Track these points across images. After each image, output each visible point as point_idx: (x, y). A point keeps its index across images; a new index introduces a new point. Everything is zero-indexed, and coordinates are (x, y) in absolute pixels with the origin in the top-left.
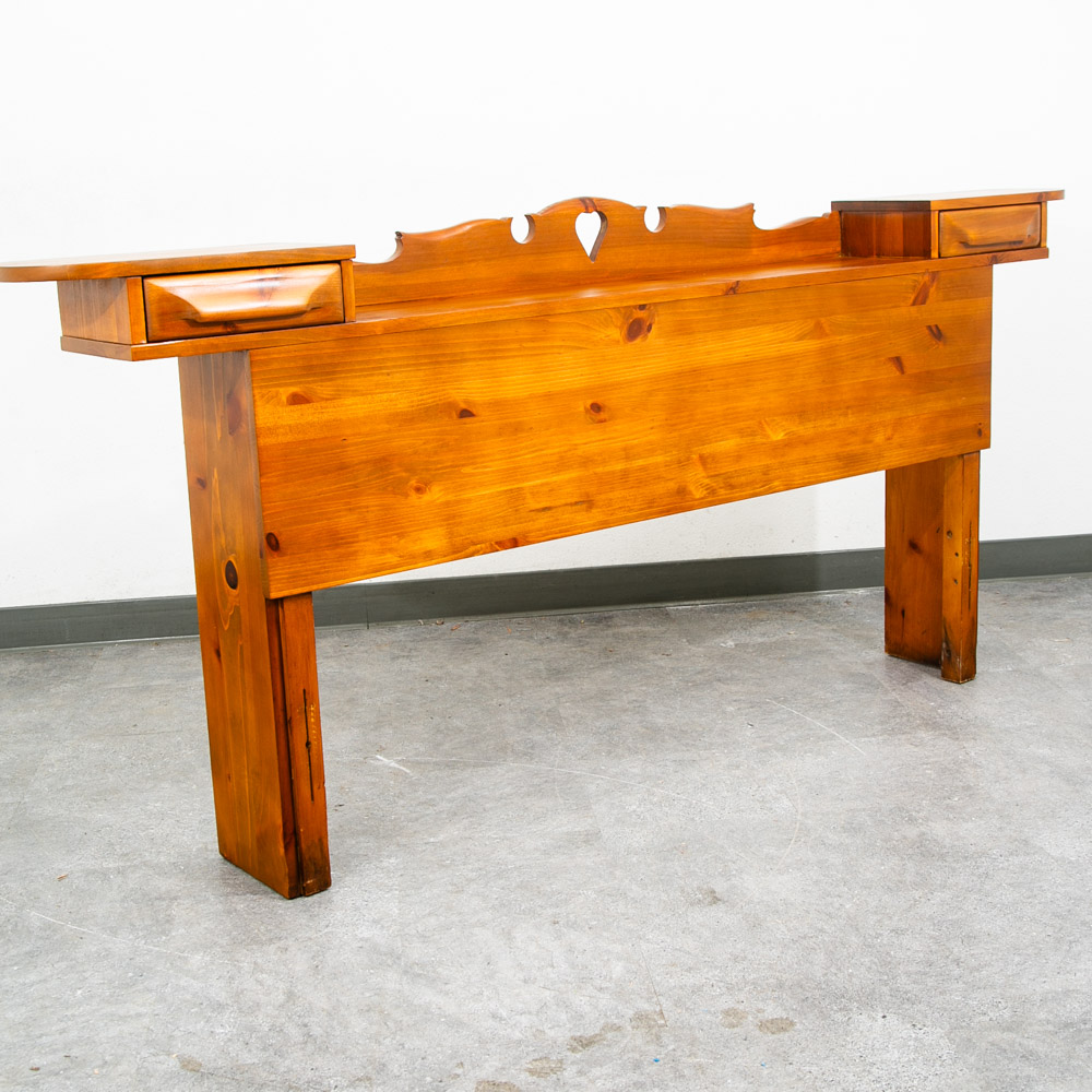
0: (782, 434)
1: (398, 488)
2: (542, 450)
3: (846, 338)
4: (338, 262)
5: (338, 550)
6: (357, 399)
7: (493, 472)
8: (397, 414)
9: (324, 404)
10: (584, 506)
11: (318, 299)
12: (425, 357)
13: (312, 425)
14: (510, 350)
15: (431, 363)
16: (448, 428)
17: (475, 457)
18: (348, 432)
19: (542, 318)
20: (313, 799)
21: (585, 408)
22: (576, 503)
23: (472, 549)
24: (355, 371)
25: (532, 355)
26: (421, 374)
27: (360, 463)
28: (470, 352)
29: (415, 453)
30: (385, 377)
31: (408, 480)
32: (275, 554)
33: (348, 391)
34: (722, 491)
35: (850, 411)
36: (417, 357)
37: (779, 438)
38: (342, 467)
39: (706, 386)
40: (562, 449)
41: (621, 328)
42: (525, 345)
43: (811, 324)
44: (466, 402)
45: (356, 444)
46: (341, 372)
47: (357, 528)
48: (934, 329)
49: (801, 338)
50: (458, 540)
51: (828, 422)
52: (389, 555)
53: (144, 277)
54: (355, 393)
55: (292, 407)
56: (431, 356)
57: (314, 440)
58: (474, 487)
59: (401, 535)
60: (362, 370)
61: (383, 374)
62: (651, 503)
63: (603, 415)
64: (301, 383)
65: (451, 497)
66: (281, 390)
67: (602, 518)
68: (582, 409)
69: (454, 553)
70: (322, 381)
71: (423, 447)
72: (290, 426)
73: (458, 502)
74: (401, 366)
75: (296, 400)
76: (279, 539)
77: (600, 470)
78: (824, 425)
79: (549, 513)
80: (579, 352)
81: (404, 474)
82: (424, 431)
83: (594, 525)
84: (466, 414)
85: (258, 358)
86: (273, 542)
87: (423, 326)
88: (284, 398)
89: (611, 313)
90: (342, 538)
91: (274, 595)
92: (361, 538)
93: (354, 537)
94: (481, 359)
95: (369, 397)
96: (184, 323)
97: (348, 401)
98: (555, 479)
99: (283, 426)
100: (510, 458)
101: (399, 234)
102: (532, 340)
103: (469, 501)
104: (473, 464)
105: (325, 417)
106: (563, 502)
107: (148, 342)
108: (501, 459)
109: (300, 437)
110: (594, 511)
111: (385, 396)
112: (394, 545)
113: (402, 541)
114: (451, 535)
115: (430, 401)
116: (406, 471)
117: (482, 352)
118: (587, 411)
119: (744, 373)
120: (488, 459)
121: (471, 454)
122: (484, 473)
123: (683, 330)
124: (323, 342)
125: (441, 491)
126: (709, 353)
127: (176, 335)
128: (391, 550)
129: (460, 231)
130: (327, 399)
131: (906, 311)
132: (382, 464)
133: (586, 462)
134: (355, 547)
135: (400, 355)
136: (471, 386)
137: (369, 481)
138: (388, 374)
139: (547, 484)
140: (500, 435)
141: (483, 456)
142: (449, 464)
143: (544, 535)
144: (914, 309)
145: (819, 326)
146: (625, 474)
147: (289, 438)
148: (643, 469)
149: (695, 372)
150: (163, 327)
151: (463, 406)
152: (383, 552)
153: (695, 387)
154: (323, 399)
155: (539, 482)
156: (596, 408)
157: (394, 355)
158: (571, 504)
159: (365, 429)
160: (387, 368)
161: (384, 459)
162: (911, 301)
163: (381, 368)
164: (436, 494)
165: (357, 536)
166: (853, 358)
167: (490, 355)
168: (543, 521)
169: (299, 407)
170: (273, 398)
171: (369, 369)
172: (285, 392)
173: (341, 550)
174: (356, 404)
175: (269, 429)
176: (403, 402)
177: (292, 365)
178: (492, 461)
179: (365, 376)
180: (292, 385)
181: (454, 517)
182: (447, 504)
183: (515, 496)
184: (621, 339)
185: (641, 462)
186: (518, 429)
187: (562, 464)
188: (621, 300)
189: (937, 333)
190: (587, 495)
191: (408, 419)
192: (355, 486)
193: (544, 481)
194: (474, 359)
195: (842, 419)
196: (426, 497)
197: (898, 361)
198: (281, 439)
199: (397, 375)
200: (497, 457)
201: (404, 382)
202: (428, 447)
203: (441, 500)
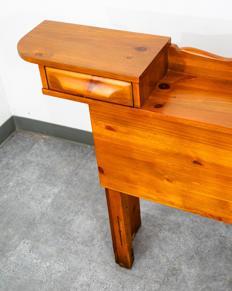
1: (158, 176)
5: (128, 184)
6: (138, 138)
7: (211, 190)
8: (159, 150)
9: (122, 134)
12: (175, 134)
13: (117, 139)
14: (228, 147)
15: (179, 137)
16: (186, 165)
17: (202, 181)
18: (134, 148)
20: (122, 245)
23: (195, 211)
24: (137, 127)
26: (173, 139)
27: (140, 161)
28: (201, 140)
29: (167, 167)
30: (153, 135)
31: (164, 175)
32: (102, 174)
33: (134, 133)
36: (171, 132)
38: (131, 159)
44: (197, 158)
45: (138, 153)
46: (130, 125)
47: (138, 181)
50: (188, 205)
52: (152, 195)
53: (45, 66)
54: (137, 135)
55: (108, 131)
56: (178, 134)
57: (118, 145)
58: (199, 191)
60: (141, 128)
61: (152, 133)
64: (111, 123)
65: (185, 189)
66: (102, 123)
69: (186, 208)
70: (122, 126)
71: (172, 166)
72: (107, 137)
73: (190, 192)
74: (161, 133)
75: (109, 128)
76: (103, 170)
81: (161, 172)
82: (173, 161)
84: (197, 162)
85: (93, 109)
86: (101, 170)
87: (175, 121)
88: (104, 126)
90: (131, 181)
93: (136, 183)
95: (145, 139)
97: (135, 137)
99: (104, 135)
104: (199, 182)
105: (123, 139)
107: (49, 89)
108: (216, 187)
109: (112, 142)
111: (153, 142)
112: (155, 193)
113: (159, 194)
114: (184, 202)
115: (177, 151)
116: (163, 171)
117: (209, 142)
120: (208, 184)
121: (199, 179)
124: (122, 112)
125: (180, 185)
130: (124, 133)
132: (150, 165)
134: (136, 186)
135: (161, 128)
136: (202, 153)
138: (155, 134)
140: (217, 178)
142: (186, 177)
147: (107, 140)
150: (52, 86)
151: (196, 160)
152: (149, 193)
154: (122, 132)
157: (158, 128)
159: (142, 150)
160: (154, 131)
161: (151, 163)
163: (150, 130)
164: (177, 185)
165: (138, 183)
167: (215, 145)
169: (111, 131)
170: (98, 124)
171: (144, 129)
172: (104, 124)
173: (131, 185)
174: (138, 139)
175: (98, 134)
176: (162, 147)
177: (107, 116)
178: (211, 185)
179: (143, 131)
180: (107, 122)
181: (187, 196)
182: (184, 191)
183: (224, 204)
186: (228, 179)
191: (164, 154)
192: (137, 167)
194: (205, 143)
196: (172, 184)
198: (103, 139)
199: (160, 136)
200: (214, 185)
201: (163, 139)
202: (174, 167)
203: (180, 188)
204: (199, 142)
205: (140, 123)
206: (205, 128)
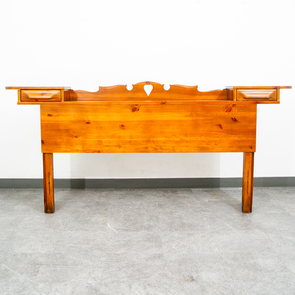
0: (179, 139)
1: (71, 136)
2: (107, 133)
3: (201, 118)
4: (60, 90)
6: (63, 117)
7: (95, 136)
8: (72, 121)
9: (55, 117)
10: (118, 147)
11: (54, 96)
12: (79, 110)
13: (52, 121)
14: (100, 111)
15: (80, 112)
16: (84, 125)
17: (90, 132)
18: (60, 123)
19: (109, 105)
20: (50, 194)
21: (119, 125)
22: (116, 146)
23: (88, 151)
25: (105, 113)
26: (78, 113)
27: (62, 130)
29: (75, 129)
31: (74, 135)
32: (43, 144)
34: (159, 150)
35: (202, 136)
36: (77, 110)
37: (178, 140)
38: (59, 130)
39: (155, 125)
40: (113, 134)
41: (130, 109)
42: (104, 110)
43: (189, 114)
44: (88, 120)
45: (62, 126)
46: (59, 111)
47: (61, 142)
48: (234, 119)
49: (186, 116)
50: (85, 149)
51: (195, 138)
52: (68, 149)
53: (21, 90)
54: (62, 115)
55: (48, 117)
56: (80, 110)
57: (53, 124)
58: (90, 138)
59: (71, 146)
60: (64, 111)
62: (137, 149)
63: (125, 128)
65: (83, 140)
66: (46, 113)
67: (123, 150)
68: (119, 126)
69: (84, 151)
70: (55, 112)
71: (77, 128)
72: (48, 120)
73: (85, 141)
74: (73, 111)
75: (49, 115)
76: (44, 142)
77: (123, 139)
78: (194, 138)
79: (109, 147)
80: (118, 113)
82: (78, 125)
83: (121, 152)
84: (88, 123)
85: (42, 106)
87: (79, 104)
88: (47, 115)
89: (128, 105)
90: (58, 144)
94: (92, 112)
95: (65, 117)
96: (27, 99)
97: (61, 117)
98: (111, 140)
99: (46, 120)
100: (99, 134)
102: (106, 109)
103: (88, 141)
105: (55, 119)
106: (113, 145)
107: (21, 101)
109: (50, 123)
110: (121, 148)
111: (69, 117)
112: (69, 147)
114: (83, 147)
115: (80, 119)
116: (73, 132)
117: (93, 111)
118: (120, 126)
119: (168, 123)
122: (92, 136)
123: (148, 111)
124: (56, 105)
126: (156, 117)
127: (26, 101)
131: (223, 113)
132: (67, 131)
133: (119, 137)
134: (61, 146)
136: (90, 117)
137: (64, 133)
138: (70, 113)
139: (108, 140)
140: (97, 128)
141: (92, 132)
142: (84, 133)
143: (107, 151)
144: (227, 113)
145: (192, 114)
146: (130, 142)
148: (136, 141)
149: (152, 121)
150: (23, 99)
151: (88, 121)
152: (67, 148)
153: (152, 125)
154: (55, 116)
155: (106, 140)
156: (123, 126)
157: (72, 109)
158: (115, 146)
159: (64, 123)
161: (68, 130)
162: (225, 111)
163: (69, 111)
164: (80, 138)
165: (61, 144)
166: (204, 123)
167: (95, 111)
168: (107, 148)
169: (50, 117)
170: (44, 114)
171: (65, 111)
173: (57, 146)
175: (43, 120)
176: (73, 119)
177: (49, 108)
178: (94, 134)
180: (49, 112)
181: (84, 144)
182: (83, 141)
183: (100, 142)
184: (130, 111)
185: (135, 140)
186: (101, 128)
187: (113, 137)
188: (130, 103)
189: (235, 120)
190: (119, 145)
191: (74, 122)
192: (61, 134)
194: (91, 112)
195: (200, 138)
196: (78, 139)
197: (220, 126)
198: (46, 122)
199: (72, 113)
200: (96, 133)
201: (74, 115)
202: (79, 128)
203: (81, 140)
204: (89, 112)
205: (64, 109)
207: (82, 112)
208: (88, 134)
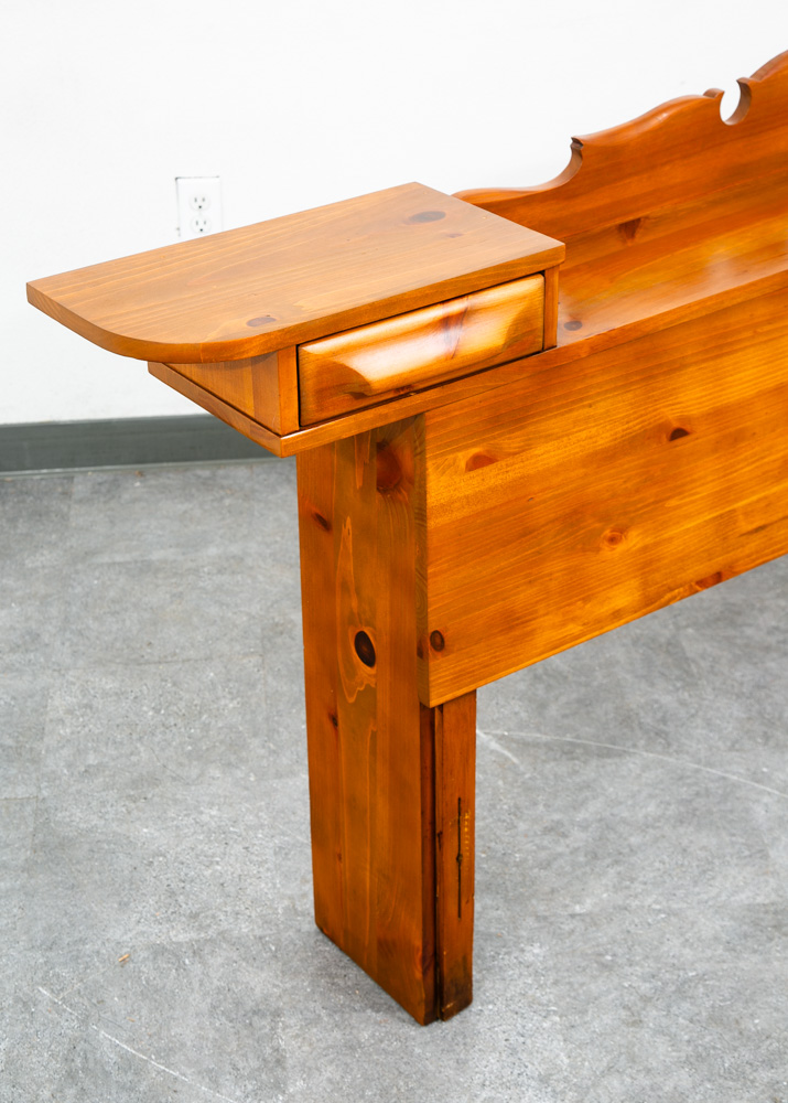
1: (589, 545)
2: (763, 458)
4: (542, 273)
5: (512, 633)
6: (549, 446)
7: (702, 498)
8: (596, 453)
9: (510, 460)
12: (637, 373)
13: (493, 490)
15: (642, 380)
16: (655, 457)
18: (536, 488)
20: (459, 916)
23: (668, 596)
24: (551, 410)
25: (765, 342)
26: (630, 395)
27: (547, 524)
28: (693, 355)
29: (613, 496)
30: (587, 410)
31: (602, 530)
32: (440, 654)
33: (541, 437)
36: (627, 376)
38: (526, 533)
42: (759, 330)
44: (680, 419)
45: (544, 501)
46: (533, 415)
47: (537, 602)
50: (652, 590)
52: (571, 626)
53: (299, 346)
54: (548, 438)
55: (472, 473)
56: (643, 371)
57: (495, 508)
58: (678, 523)
59: (586, 600)
60: (558, 408)
61: (584, 406)
64: (484, 440)
65: (649, 540)
66: (460, 455)
69: (647, 605)
70: (510, 432)
71: (624, 486)
72: (467, 497)
73: (657, 544)
74: (606, 392)
75: (478, 462)
76: (445, 635)
79: (763, 533)
81: (597, 525)
82: (626, 466)
84: (678, 433)
85: (435, 420)
86: (438, 640)
87: (639, 334)
88: (463, 464)
90: (518, 618)
91: (434, 703)
92: (541, 612)
93: (531, 614)
94: (704, 361)
95: (565, 439)
96: (347, 397)
97: (540, 450)
98: (776, 489)
99: (459, 499)
100: (724, 476)
101: (575, 141)
102: (769, 322)
103: (670, 539)
104: (679, 494)
105: (512, 475)
106: (780, 516)
107: (300, 428)
108: (713, 481)
109: (479, 508)
111: (584, 434)
112: (578, 613)
113: (588, 606)
114: (645, 585)
115: (637, 427)
116: (601, 520)
117: (706, 351)
120: (698, 484)
121: (679, 483)
122: (690, 502)
124: (517, 381)
125: (638, 535)
127: (335, 413)
128: (573, 620)
129: (654, 123)
130: (515, 454)
132: (572, 518)
134: (534, 624)
135: (606, 377)
136: (689, 397)
137: (554, 543)
138: (590, 406)
139: (765, 498)
140: (715, 450)
141: (693, 481)
142: (652, 500)
143: (754, 560)
147: (466, 512)
150: (321, 408)
151: (676, 425)
152: (564, 624)
154: (509, 455)
155: (754, 498)
157: (600, 379)
159: (556, 480)
160: (590, 397)
161: (575, 512)
163: (582, 400)
164: (634, 540)
165: (536, 611)
167: (716, 353)
168: (754, 544)
169: (480, 471)
170: (449, 466)
171: (567, 405)
172: (463, 457)
173: (517, 632)
174: (549, 452)
175: (442, 506)
176: (605, 438)
177: (475, 420)
178: (703, 484)
179: (562, 414)
180: (473, 445)
181: (651, 563)
182: (645, 549)
183: (725, 522)
186: (738, 438)
191: (608, 456)
192: (539, 553)
193: (762, 495)
194: (696, 363)
196: (620, 548)
198: (457, 515)
199: (601, 404)
200: (710, 478)
201: (608, 411)
202: (629, 485)
203: (638, 546)
204: (686, 366)
205: (557, 394)
206: (700, 315)
207: (651, 377)
208: (673, 503)
